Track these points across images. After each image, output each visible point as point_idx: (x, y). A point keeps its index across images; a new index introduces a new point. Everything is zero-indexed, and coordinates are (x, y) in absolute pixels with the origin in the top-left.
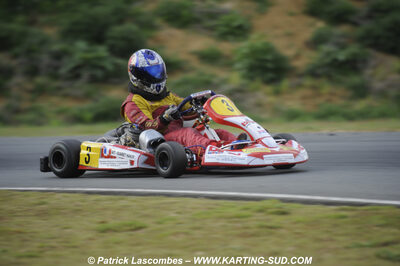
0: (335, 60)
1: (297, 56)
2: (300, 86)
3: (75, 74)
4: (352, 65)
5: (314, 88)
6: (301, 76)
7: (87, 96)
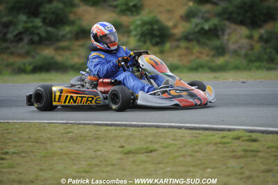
0: (202, 29)
1: (175, 26)
2: (178, 47)
3: (19, 38)
4: (214, 33)
5: (187, 48)
6: (178, 40)
7: (28, 54)
